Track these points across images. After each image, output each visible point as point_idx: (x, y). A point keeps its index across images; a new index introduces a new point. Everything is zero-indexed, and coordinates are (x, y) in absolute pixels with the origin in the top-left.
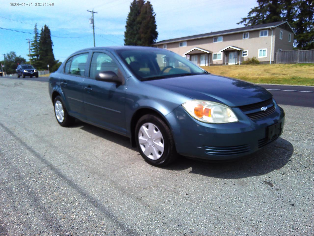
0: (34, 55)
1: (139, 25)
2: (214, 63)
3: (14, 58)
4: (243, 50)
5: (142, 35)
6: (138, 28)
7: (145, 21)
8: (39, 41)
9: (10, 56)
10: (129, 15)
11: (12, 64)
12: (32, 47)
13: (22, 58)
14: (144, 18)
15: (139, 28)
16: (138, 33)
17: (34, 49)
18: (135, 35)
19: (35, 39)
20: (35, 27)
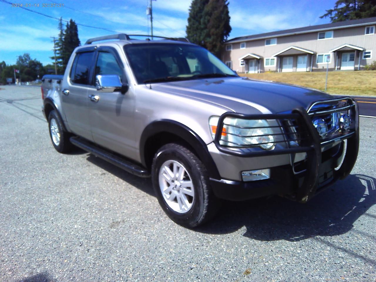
0: (59, 58)
1: (207, 17)
2: (320, 67)
3: (28, 62)
4: (365, 50)
5: (213, 30)
6: (206, 21)
7: (216, 12)
8: (63, 40)
9: (24, 59)
10: (192, 4)
11: (26, 69)
12: (57, 47)
13: (38, 62)
14: (214, 8)
15: (209, 21)
16: (206, 28)
17: (58, 50)
18: (202, 29)
19: (59, 37)
20: (60, 22)
